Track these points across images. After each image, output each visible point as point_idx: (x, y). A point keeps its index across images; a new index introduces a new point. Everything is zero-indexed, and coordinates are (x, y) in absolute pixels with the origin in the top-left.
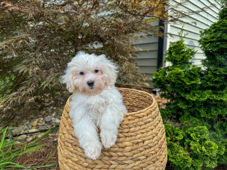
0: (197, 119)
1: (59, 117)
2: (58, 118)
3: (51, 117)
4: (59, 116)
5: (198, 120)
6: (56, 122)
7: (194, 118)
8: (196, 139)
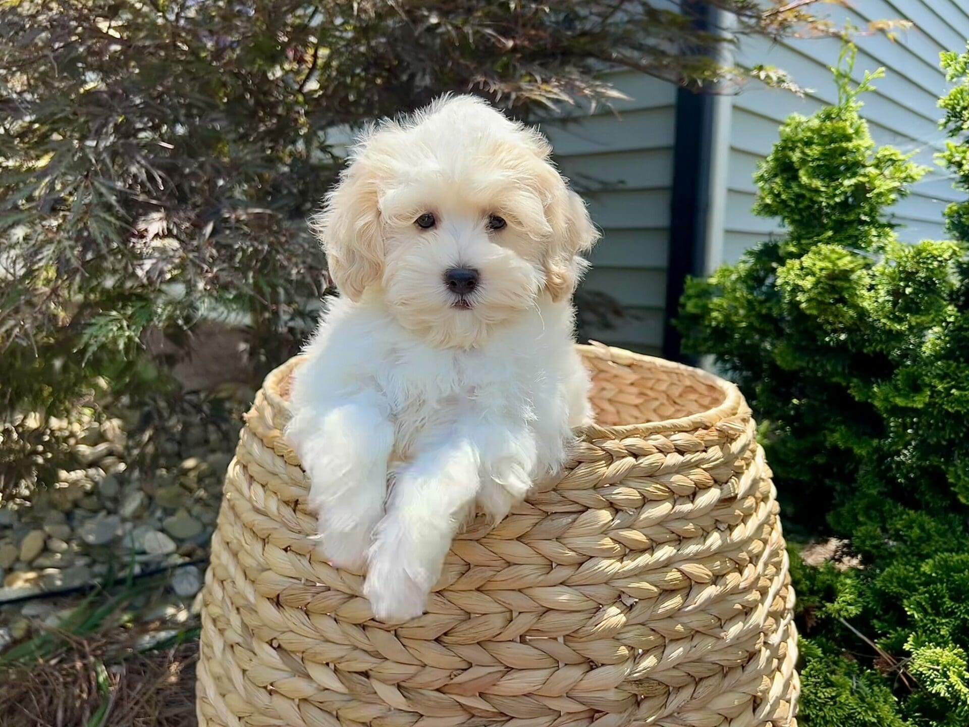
0: (926, 518)
1: (160, 520)
2: (159, 525)
3: (113, 519)
4: (159, 514)
5: (931, 524)
6: (147, 547)
7: (912, 512)
8: (933, 622)
